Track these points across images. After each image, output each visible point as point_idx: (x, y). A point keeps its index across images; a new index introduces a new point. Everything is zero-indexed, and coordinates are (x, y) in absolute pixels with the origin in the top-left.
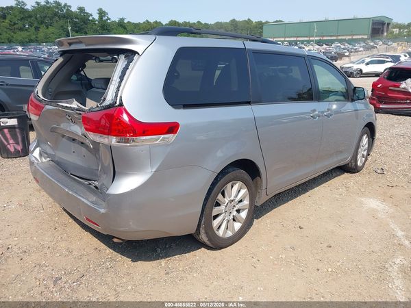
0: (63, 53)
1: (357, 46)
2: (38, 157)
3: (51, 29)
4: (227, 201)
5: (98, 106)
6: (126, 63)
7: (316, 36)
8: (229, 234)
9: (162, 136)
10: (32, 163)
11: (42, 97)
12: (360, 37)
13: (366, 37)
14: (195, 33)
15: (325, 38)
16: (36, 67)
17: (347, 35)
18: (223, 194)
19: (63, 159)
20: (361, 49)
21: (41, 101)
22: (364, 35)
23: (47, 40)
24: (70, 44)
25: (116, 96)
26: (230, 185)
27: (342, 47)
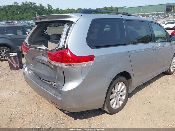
0: (37, 23)
1: (160, 16)
2: (27, 71)
3: (29, 14)
4: (116, 92)
5: (56, 49)
6: (68, 27)
7: (142, 13)
8: (118, 107)
9: (87, 62)
10: (24, 74)
11: (28, 44)
12: (161, 12)
13: (164, 12)
14: (99, 12)
15: (145, 13)
16: (24, 30)
17: (155, 12)
18: (114, 88)
19: (38, 72)
20: (162, 18)
21: (28, 46)
22: (163, 11)
23: (28, 18)
24: (41, 19)
25: (65, 44)
26: (118, 84)
27: (153, 17)
